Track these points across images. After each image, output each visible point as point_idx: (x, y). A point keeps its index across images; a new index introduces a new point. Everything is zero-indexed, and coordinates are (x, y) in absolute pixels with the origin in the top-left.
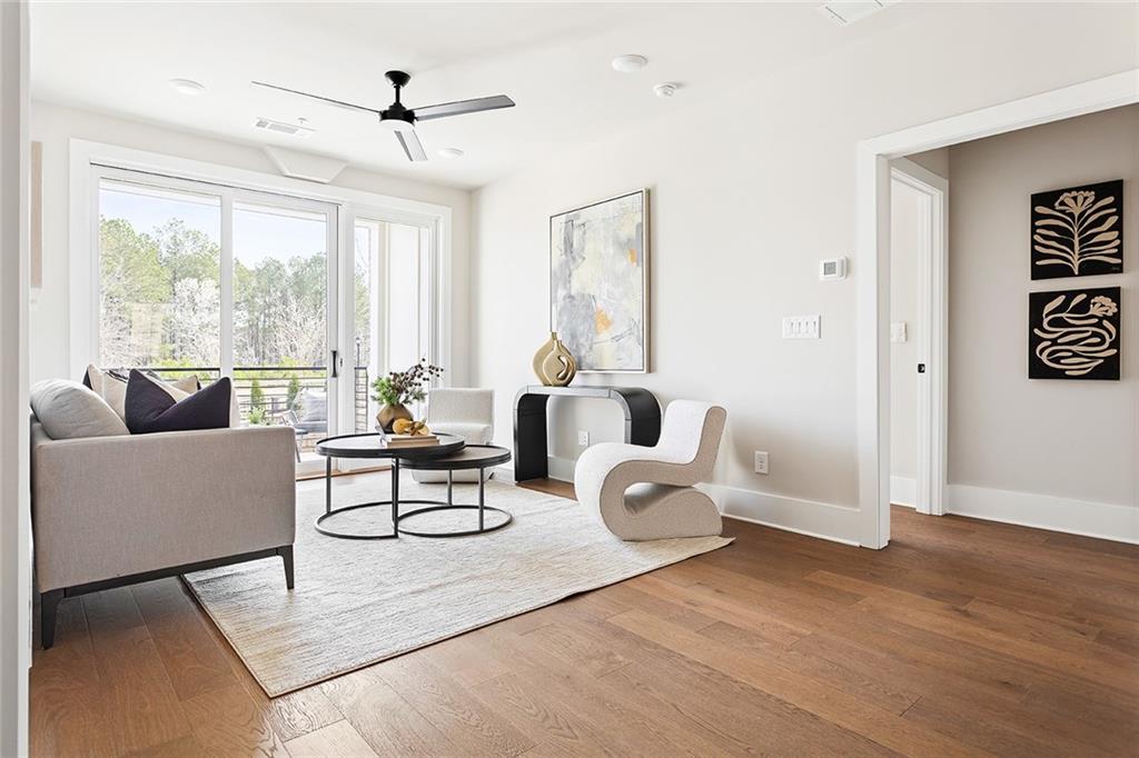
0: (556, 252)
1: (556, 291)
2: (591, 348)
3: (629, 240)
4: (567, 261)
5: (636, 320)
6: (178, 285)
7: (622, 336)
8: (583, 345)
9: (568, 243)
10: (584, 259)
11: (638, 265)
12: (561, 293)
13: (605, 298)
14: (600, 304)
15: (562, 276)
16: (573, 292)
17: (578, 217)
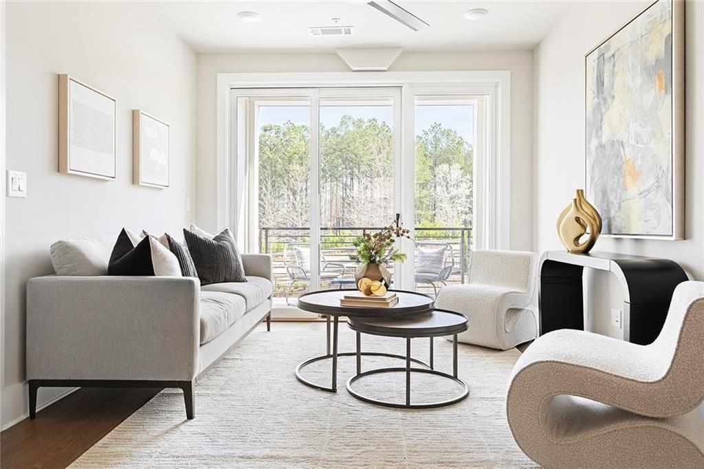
0: (590, 95)
1: (590, 140)
2: (620, 207)
3: (657, 61)
4: (599, 103)
5: (665, 168)
6: (437, 169)
7: (649, 191)
8: (612, 203)
9: (600, 82)
10: (613, 97)
11: (666, 92)
12: (594, 143)
13: (633, 143)
14: (628, 152)
15: (595, 123)
16: (604, 140)
17: (608, 48)
